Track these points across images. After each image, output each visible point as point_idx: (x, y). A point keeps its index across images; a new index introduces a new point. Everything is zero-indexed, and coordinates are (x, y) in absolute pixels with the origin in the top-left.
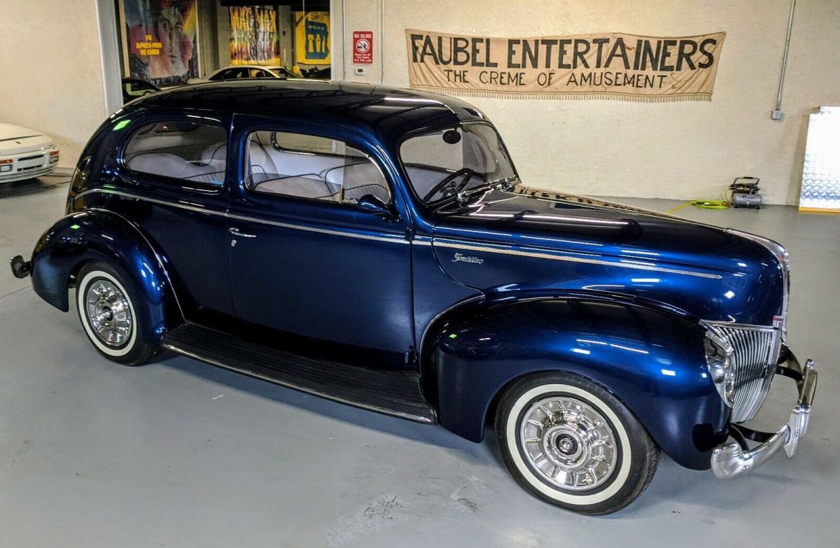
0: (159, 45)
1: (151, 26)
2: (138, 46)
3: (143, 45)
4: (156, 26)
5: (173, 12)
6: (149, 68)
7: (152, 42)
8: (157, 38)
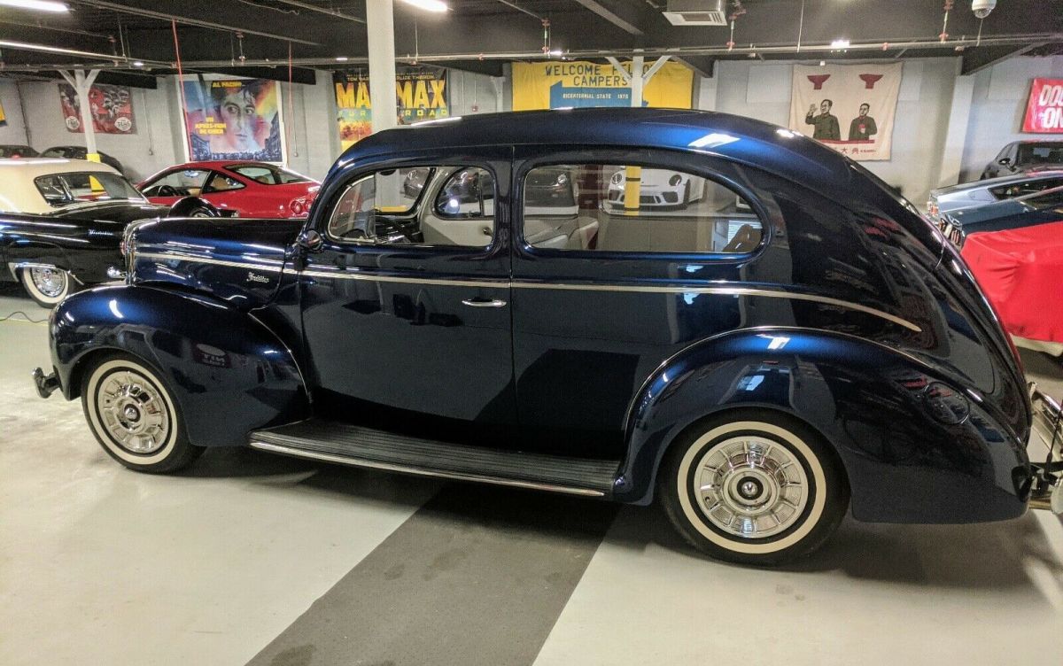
0: (224, 126)
1: (212, 110)
2: (197, 126)
3: (201, 125)
4: (218, 110)
5: (242, 97)
6: (211, 144)
7: (213, 123)
8: (221, 119)
